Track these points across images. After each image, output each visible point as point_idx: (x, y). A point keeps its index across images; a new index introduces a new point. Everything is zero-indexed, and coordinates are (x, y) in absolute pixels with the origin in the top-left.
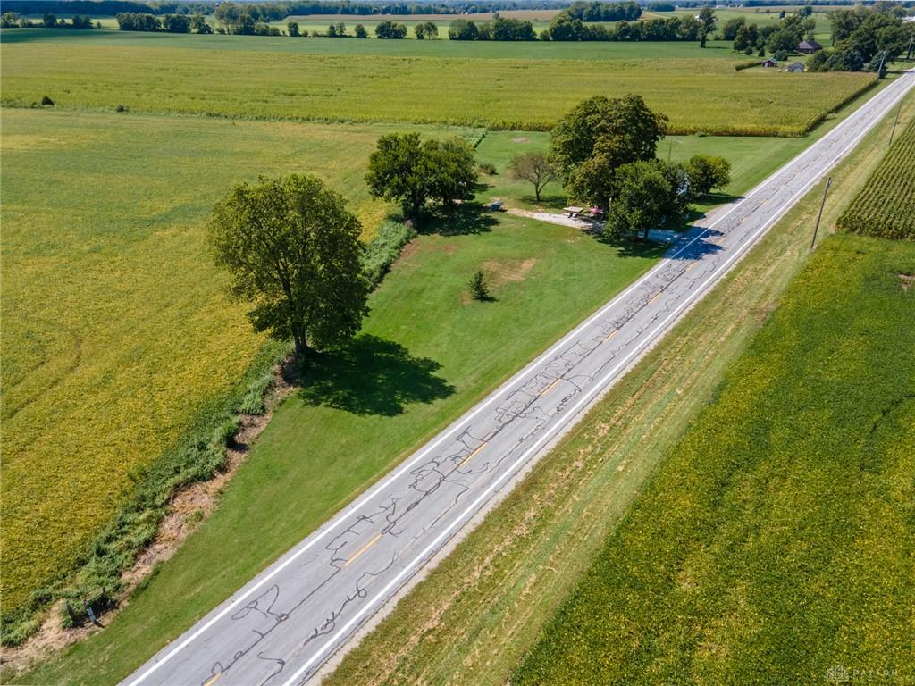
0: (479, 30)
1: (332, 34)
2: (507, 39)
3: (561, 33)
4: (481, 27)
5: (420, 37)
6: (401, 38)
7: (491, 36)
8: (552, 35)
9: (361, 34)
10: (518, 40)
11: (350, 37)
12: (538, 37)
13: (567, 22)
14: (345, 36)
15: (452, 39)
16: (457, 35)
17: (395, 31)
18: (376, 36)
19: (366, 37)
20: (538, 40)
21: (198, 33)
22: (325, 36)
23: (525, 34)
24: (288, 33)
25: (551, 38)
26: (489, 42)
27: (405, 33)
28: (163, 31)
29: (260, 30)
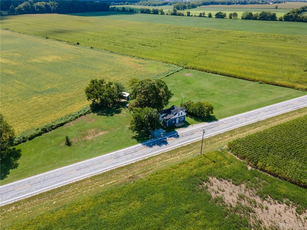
0: (254, 16)
1: (200, 16)
2: (264, 20)
3: (288, 18)
4: (254, 14)
5: (231, 18)
6: (224, 18)
7: (258, 18)
8: (284, 19)
9: (210, 16)
10: (269, 20)
11: (206, 17)
12: (277, 19)
13: (291, 14)
14: (205, 17)
15: (242, 19)
16: (245, 18)
17: (221, 15)
18: (215, 17)
19: (211, 17)
20: (277, 20)
21: (161, 14)
22: (198, 16)
23: (273, 18)
24: (186, 15)
25: (283, 20)
26: (257, 21)
27: (225, 16)
28: (151, 13)
29: (178, 14)
